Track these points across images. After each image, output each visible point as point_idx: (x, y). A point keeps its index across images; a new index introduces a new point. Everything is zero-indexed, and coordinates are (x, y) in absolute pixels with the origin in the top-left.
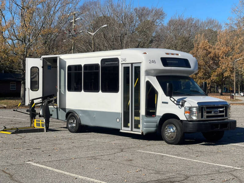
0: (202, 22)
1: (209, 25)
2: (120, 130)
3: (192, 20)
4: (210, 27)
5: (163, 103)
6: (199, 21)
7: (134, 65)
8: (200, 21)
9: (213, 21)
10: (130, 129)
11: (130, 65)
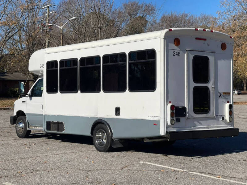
0: (196, 18)
1: (204, 21)
3: (186, 15)
4: (205, 23)
6: (192, 17)
8: (194, 17)
9: (208, 17)
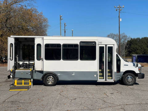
2: (97, 81)
5: (125, 65)
7: (108, 46)
10: (104, 80)
11: (104, 46)
